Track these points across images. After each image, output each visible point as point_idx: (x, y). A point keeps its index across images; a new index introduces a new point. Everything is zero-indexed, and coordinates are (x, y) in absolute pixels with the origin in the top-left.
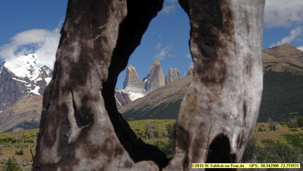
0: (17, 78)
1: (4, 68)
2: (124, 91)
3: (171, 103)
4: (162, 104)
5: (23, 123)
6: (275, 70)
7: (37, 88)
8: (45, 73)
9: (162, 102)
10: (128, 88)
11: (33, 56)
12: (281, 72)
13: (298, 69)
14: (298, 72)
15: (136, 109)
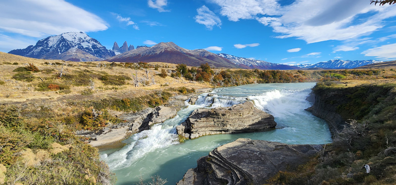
0: (67, 40)
2: (113, 51)
6: (168, 50)
7: (77, 46)
8: (80, 40)
14: (175, 51)
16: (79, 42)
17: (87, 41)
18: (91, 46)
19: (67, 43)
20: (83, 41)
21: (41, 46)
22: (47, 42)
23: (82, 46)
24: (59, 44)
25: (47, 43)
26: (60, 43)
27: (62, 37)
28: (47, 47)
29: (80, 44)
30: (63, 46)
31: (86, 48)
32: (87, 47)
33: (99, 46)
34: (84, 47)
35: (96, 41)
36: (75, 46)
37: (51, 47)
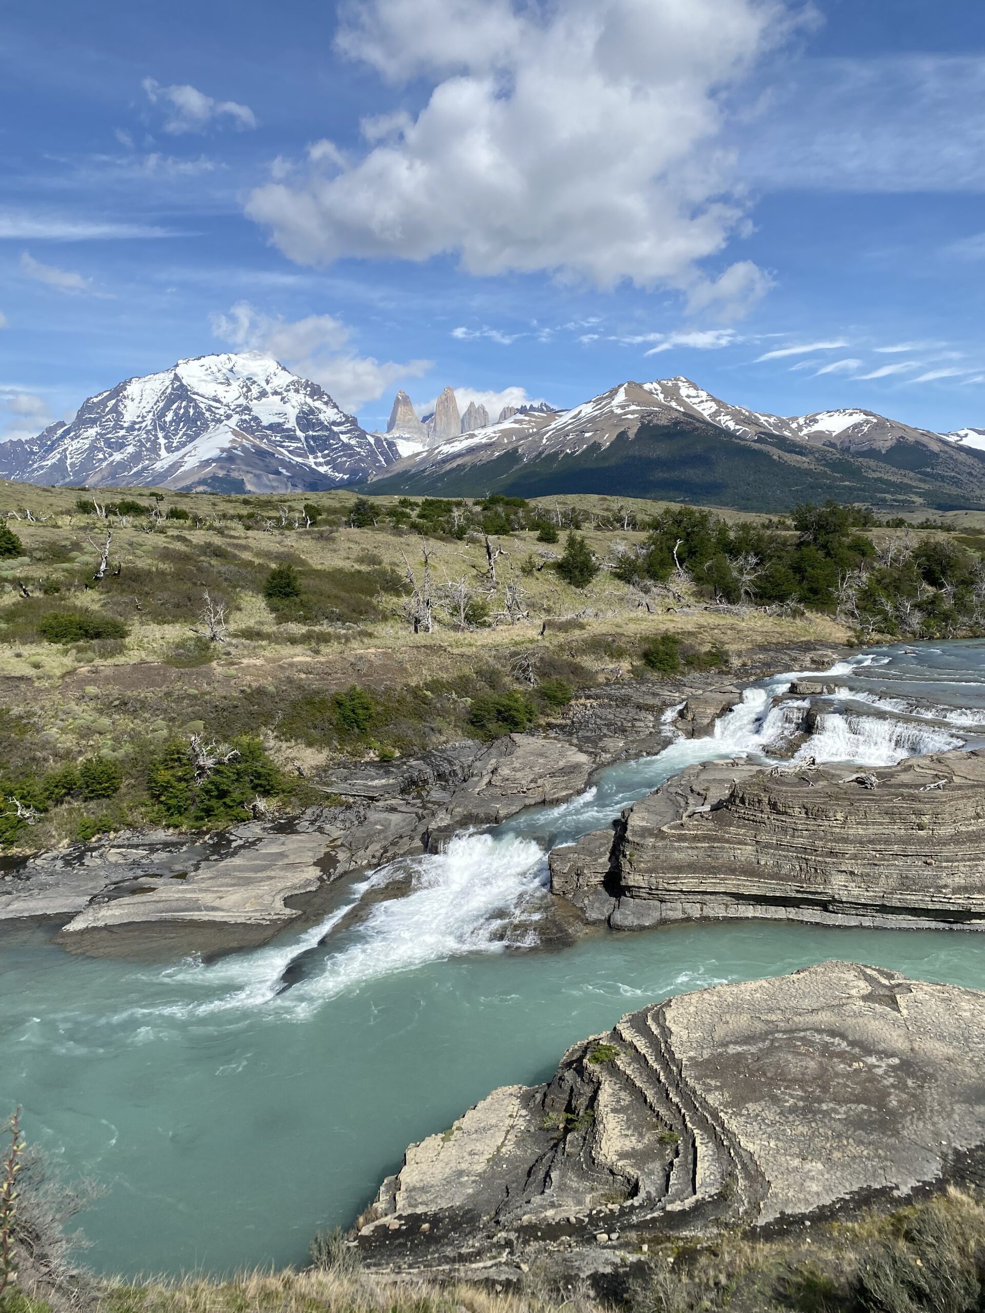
0: (197, 394)
1: (175, 374)
2: (388, 436)
3: (474, 466)
4: (458, 465)
5: (210, 478)
6: (658, 422)
7: (236, 418)
8: (249, 390)
9: (459, 461)
10: (396, 433)
11: (229, 359)
12: (668, 426)
13: (697, 424)
14: (697, 429)
15: (413, 471)
16: (242, 401)
17: (276, 393)
18: (292, 413)
19: (196, 407)
20: (263, 394)
21: (93, 422)
22: (116, 405)
23: (256, 419)
24: (163, 414)
25: (115, 409)
26: (167, 408)
27: (176, 378)
28: (118, 426)
29: (248, 409)
30: (177, 420)
31: (271, 427)
32: (276, 419)
33: (328, 415)
34: (265, 423)
35: (316, 392)
36: (228, 417)
37: (131, 429)
